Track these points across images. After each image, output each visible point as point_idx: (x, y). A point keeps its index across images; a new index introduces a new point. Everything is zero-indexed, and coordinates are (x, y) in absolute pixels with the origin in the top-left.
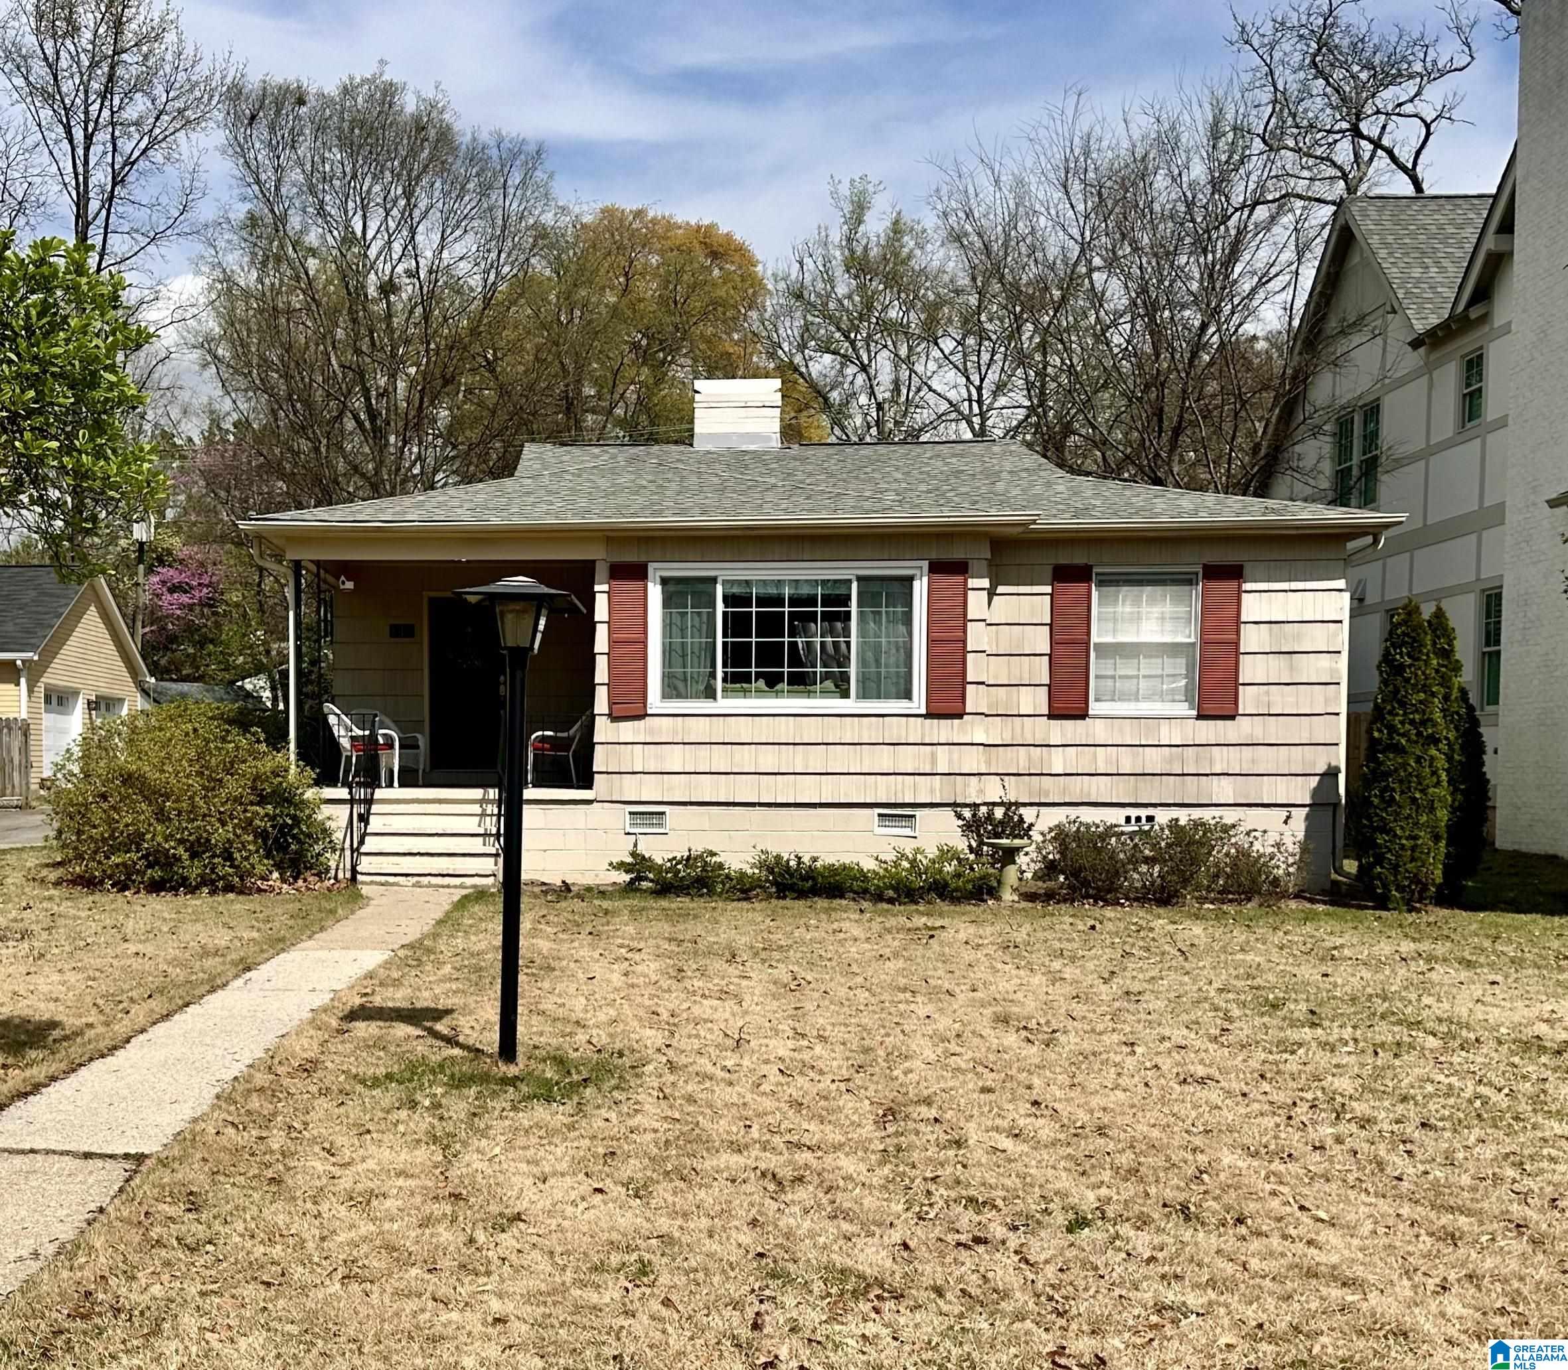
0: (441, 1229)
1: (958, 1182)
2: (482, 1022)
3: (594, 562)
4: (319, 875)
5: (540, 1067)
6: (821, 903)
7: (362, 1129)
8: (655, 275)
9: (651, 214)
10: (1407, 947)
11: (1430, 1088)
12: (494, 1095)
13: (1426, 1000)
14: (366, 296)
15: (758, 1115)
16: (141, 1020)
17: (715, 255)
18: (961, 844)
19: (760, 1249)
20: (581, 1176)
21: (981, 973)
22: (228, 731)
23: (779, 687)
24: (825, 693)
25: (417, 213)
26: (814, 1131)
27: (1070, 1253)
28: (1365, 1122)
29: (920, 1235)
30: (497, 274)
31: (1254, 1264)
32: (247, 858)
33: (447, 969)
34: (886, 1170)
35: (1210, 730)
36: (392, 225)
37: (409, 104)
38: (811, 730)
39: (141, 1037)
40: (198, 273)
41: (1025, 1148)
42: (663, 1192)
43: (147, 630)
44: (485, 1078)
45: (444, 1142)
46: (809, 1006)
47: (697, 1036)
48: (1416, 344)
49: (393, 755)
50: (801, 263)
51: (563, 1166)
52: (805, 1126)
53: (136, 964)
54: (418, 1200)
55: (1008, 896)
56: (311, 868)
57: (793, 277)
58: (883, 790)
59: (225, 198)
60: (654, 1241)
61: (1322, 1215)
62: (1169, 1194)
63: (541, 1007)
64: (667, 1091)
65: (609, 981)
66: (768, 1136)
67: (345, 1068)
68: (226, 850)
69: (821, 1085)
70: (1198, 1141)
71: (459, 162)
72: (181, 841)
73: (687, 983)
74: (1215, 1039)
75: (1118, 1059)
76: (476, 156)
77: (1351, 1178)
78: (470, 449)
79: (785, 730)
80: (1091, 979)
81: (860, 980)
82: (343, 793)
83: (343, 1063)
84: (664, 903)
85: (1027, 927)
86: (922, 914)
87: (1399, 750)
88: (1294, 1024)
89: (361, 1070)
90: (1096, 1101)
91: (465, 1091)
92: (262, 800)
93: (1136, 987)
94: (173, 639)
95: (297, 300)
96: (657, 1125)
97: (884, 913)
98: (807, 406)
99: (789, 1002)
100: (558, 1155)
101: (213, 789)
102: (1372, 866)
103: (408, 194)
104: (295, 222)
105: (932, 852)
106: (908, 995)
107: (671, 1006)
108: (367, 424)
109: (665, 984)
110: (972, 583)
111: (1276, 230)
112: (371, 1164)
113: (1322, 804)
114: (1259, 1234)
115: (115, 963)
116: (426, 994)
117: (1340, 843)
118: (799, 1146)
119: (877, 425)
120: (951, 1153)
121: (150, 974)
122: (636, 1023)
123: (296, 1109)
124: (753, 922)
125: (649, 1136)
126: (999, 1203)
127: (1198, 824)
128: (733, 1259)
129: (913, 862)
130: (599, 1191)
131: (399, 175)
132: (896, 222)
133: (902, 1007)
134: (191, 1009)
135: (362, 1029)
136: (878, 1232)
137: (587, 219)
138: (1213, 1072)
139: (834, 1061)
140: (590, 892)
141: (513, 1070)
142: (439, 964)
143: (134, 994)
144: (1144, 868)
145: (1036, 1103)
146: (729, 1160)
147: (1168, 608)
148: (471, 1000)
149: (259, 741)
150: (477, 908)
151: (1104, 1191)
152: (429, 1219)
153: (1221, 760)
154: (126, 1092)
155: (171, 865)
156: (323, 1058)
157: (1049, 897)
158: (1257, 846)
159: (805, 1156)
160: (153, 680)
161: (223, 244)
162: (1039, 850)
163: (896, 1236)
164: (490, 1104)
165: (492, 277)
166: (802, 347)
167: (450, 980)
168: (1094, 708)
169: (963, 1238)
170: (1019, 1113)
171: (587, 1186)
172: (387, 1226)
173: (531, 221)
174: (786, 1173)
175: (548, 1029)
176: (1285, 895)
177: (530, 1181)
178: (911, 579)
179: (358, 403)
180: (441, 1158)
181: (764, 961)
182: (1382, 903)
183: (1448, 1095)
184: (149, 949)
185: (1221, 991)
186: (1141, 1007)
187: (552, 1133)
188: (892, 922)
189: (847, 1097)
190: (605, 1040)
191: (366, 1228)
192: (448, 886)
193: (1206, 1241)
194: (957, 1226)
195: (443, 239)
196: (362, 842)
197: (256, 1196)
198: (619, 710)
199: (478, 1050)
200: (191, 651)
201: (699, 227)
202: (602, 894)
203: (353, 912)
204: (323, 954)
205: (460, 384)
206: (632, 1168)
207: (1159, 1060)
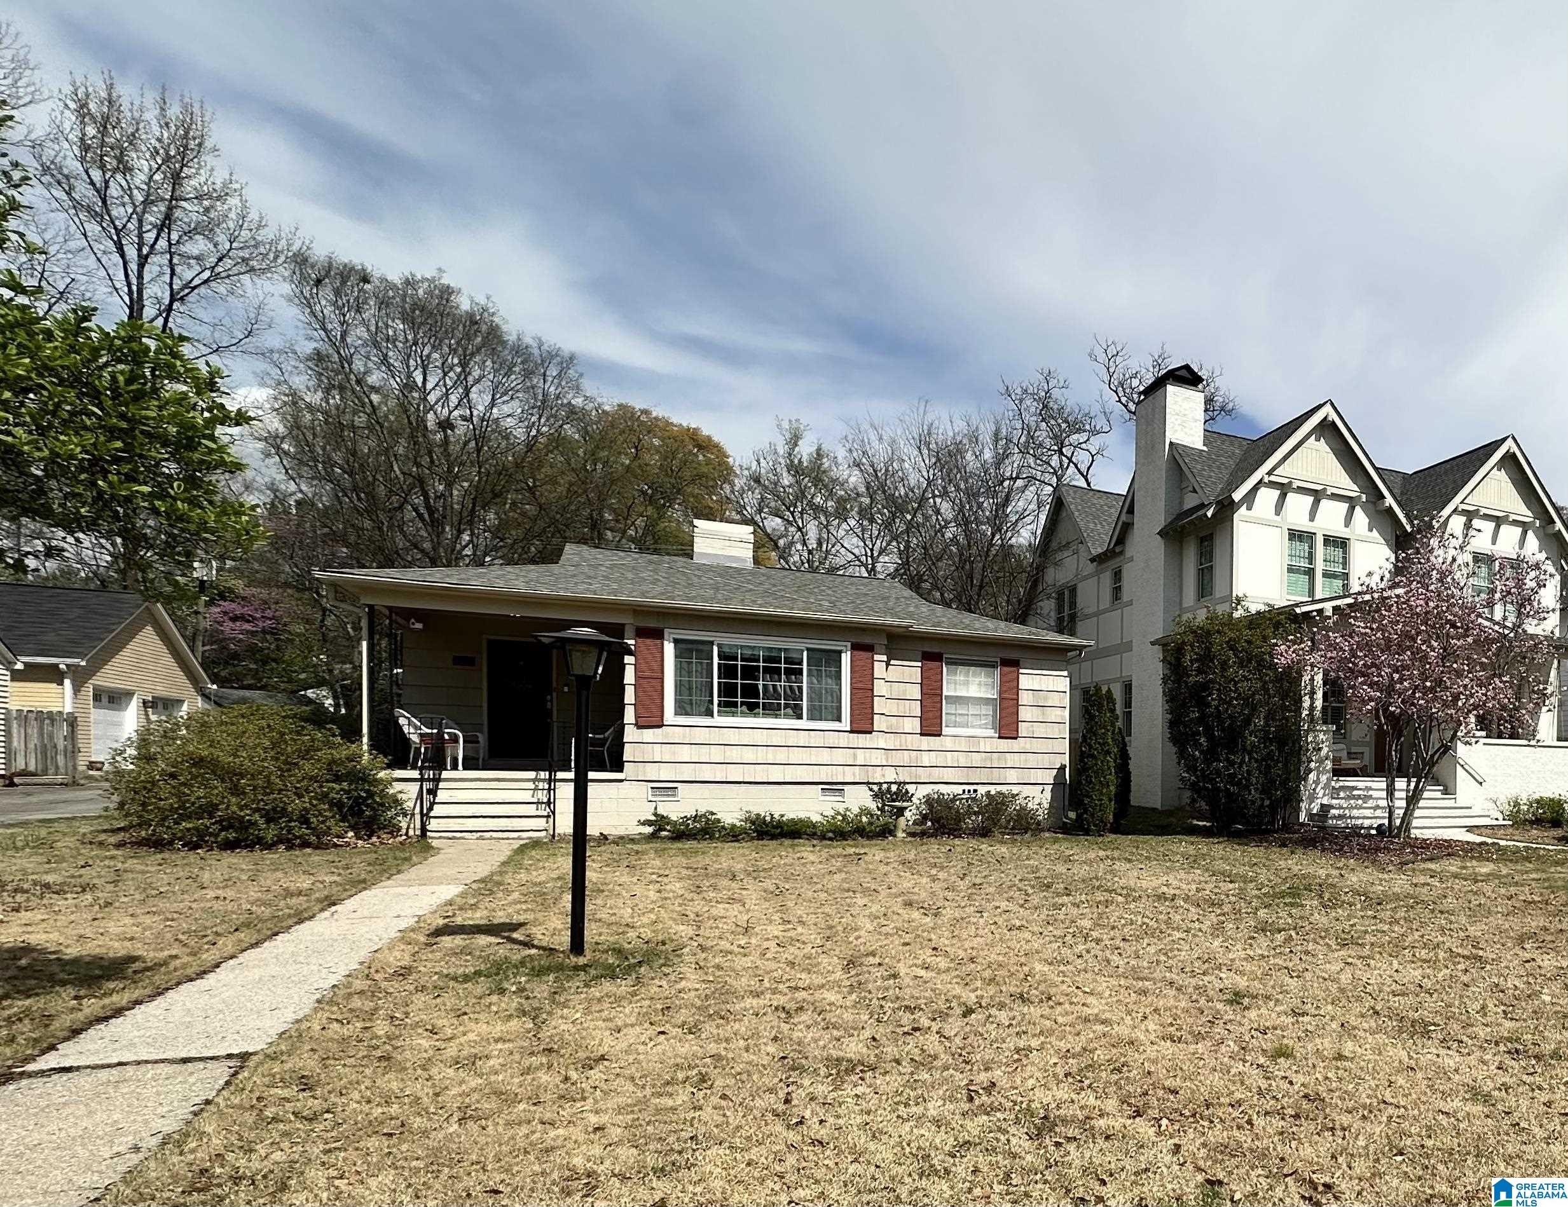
0: (540, 1074)
1: (898, 998)
2: (551, 929)
3: (623, 625)
4: (391, 833)
5: (604, 956)
6: (787, 842)
7: (459, 1013)
8: (658, 452)
9: (654, 414)
10: (1102, 853)
11: (1123, 922)
12: (569, 978)
13: (1116, 879)
14: (426, 427)
15: (768, 973)
16: (230, 950)
17: (700, 447)
18: (873, 806)
19: (782, 1055)
20: (647, 1025)
21: (892, 878)
22: (303, 727)
23: (756, 711)
24: (786, 716)
25: (470, 379)
26: (805, 979)
27: (968, 1029)
28: (1098, 941)
29: (881, 1031)
30: (538, 431)
31: (1060, 1020)
32: (323, 822)
33: (516, 895)
34: (854, 996)
35: (1005, 745)
36: (449, 383)
37: (465, 305)
38: (777, 738)
39: (231, 962)
40: (263, 384)
41: (933, 974)
42: (709, 1028)
43: (207, 648)
44: (560, 968)
45: (534, 1015)
46: (790, 904)
47: (717, 927)
48: (1092, 560)
49: (457, 749)
50: (758, 461)
51: (633, 1020)
52: (799, 976)
53: (217, 905)
54: (517, 1057)
55: (901, 835)
56: (384, 828)
57: (754, 468)
58: (823, 775)
59: (291, 333)
60: (708, 1060)
61: (1087, 990)
62: (1012, 989)
63: (597, 916)
64: (702, 964)
65: (647, 897)
66: (775, 985)
67: (437, 970)
68: (302, 816)
69: (805, 951)
70: (1023, 960)
71: (507, 352)
72: (257, 810)
73: (705, 895)
74: (1022, 906)
75: (975, 920)
76: (519, 350)
77: (1096, 970)
78: (514, 543)
79: (760, 737)
80: (953, 878)
81: (820, 886)
82: (415, 774)
83: (434, 967)
84: (680, 845)
85: (913, 852)
86: (852, 846)
87: (1093, 756)
88: (1058, 895)
89: (452, 971)
90: (967, 945)
91: (545, 978)
92: (338, 779)
93: (978, 881)
94: (235, 656)
95: (361, 420)
96: (698, 986)
97: (829, 846)
98: (763, 546)
99: (776, 902)
100: (628, 1012)
101: (289, 770)
102: (1082, 814)
103: (464, 364)
104: (358, 365)
105: (856, 810)
106: (851, 894)
107: (695, 910)
108: (426, 516)
109: (689, 896)
110: (876, 657)
111: (1027, 492)
112: (472, 1036)
113: (1058, 783)
114: (1060, 1004)
115: (194, 905)
116: (501, 914)
117: (1067, 803)
118: (797, 988)
119: (808, 561)
120: (891, 982)
121: (233, 912)
122: (671, 922)
123: (395, 1004)
124: (744, 855)
125: (693, 993)
126: (923, 1006)
127: (999, 794)
128: (765, 1063)
129: (844, 816)
130: (663, 1033)
131: (455, 351)
132: (819, 450)
133: (848, 900)
134: (280, 937)
135: (447, 941)
136: (856, 1033)
137: (607, 408)
138: (1024, 923)
139: (812, 936)
140: (621, 840)
141: (582, 961)
142: (509, 893)
143: (219, 929)
144: (973, 818)
145: (935, 949)
146: (750, 1002)
147: (983, 679)
148: (540, 915)
149: (334, 735)
150: (533, 853)
151: (979, 993)
152: (529, 1069)
153: (1012, 760)
154: (220, 1007)
155: (247, 828)
156: (415, 964)
157: (923, 834)
158: (1030, 805)
159: (802, 995)
160: (215, 687)
161: (289, 368)
162: (918, 808)
163: (867, 1034)
164: (567, 985)
165: (534, 432)
166: (760, 511)
167: (520, 902)
168: (945, 731)
169: (906, 1029)
170: (926, 955)
171: (652, 1031)
172: (493, 1078)
173: (565, 401)
174: (792, 1006)
175: (604, 930)
176: (1043, 830)
177: (608, 1033)
178: (840, 652)
179: (418, 500)
180: (531, 1025)
181: (755, 879)
182: (1087, 833)
183: (1132, 924)
184: (230, 893)
185: (1021, 880)
186: (982, 891)
187: (619, 1000)
188: (833, 851)
189: (824, 956)
190: (650, 935)
191: (475, 1082)
192: (508, 839)
193: (1034, 1011)
194: (902, 1022)
195: (493, 399)
196: (431, 809)
197: (368, 1071)
198: (642, 722)
199: (551, 949)
200: (252, 666)
201: (689, 430)
202: (632, 840)
203: (426, 859)
204: (400, 890)
205: (507, 499)
206: (683, 1015)
207: (996, 919)
